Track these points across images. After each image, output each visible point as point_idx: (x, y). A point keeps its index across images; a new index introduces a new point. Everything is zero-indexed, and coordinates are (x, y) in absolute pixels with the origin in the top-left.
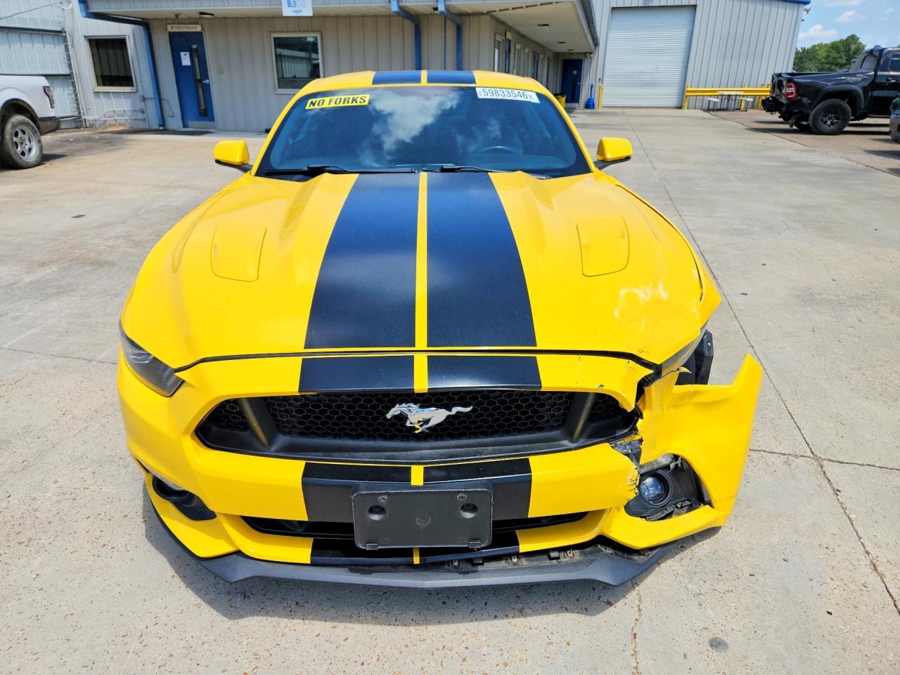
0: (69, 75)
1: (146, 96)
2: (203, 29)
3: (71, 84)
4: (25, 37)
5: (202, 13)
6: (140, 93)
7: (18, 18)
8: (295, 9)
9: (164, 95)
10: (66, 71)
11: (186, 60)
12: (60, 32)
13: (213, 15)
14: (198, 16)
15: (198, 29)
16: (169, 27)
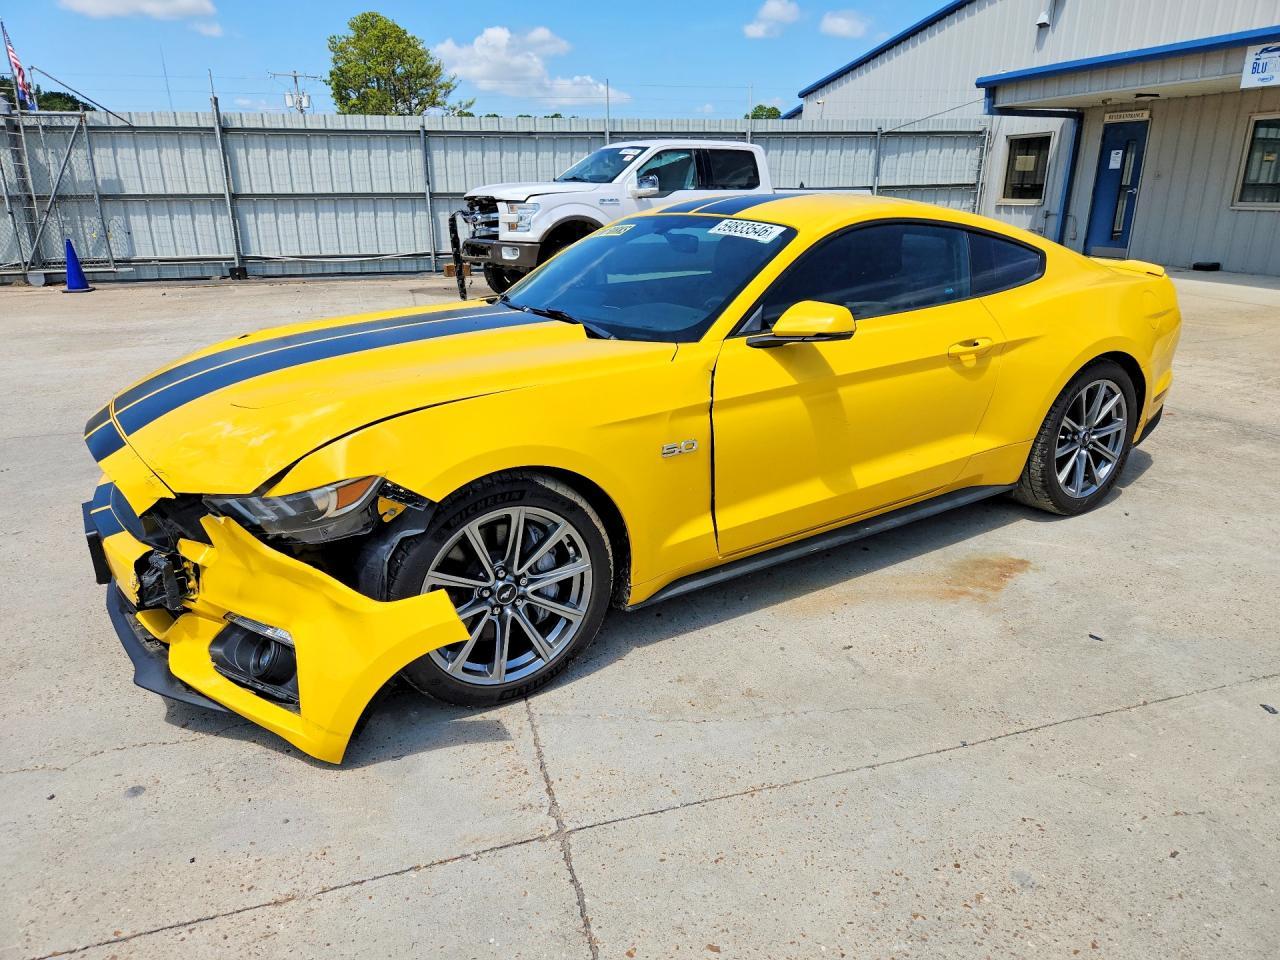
0: (974, 185)
1: (1052, 212)
2: (1150, 116)
3: (972, 195)
4: (934, 141)
5: (1138, 95)
6: (1046, 208)
7: (933, 120)
8: (1262, 76)
9: (1073, 211)
10: (972, 181)
11: (1115, 162)
12: (980, 133)
13: (1157, 95)
14: (1133, 98)
15: (1145, 115)
16: (1107, 116)
